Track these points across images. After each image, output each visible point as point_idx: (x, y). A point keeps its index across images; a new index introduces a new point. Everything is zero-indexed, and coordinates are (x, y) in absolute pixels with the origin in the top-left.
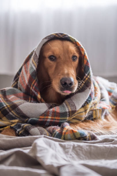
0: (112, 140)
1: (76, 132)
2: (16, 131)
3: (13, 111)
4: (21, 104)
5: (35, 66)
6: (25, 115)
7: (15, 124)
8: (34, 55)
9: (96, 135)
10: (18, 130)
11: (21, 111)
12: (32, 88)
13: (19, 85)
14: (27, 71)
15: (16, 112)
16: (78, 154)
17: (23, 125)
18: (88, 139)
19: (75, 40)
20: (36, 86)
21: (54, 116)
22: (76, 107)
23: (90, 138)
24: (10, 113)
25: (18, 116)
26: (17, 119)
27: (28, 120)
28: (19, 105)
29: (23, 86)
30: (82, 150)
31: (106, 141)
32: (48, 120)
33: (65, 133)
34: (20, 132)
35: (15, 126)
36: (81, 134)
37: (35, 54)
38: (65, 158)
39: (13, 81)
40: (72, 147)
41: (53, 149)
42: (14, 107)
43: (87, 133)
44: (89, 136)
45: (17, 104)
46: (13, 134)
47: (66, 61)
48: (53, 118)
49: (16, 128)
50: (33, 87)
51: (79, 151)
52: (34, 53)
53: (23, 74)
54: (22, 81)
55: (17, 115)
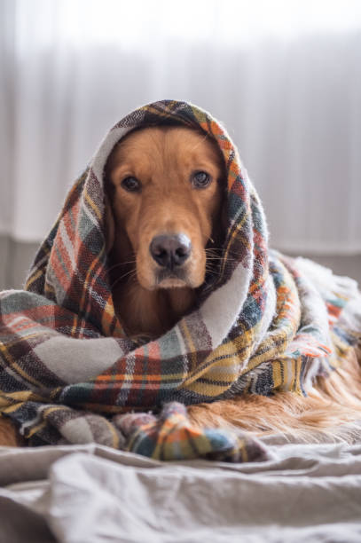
0: (312, 463)
1: (198, 436)
2: (18, 426)
3: (15, 365)
4: (41, 341)
5: (94, 213)
6: (54, 375)
7: (19, 405)
8: (89, 181)
9: (264, 446)
10: (26, 424)
11: (40, 364)
12: (89, 285)
13: (50, 279)
14: (74, 233)
15: (26, 367)
16: (194, 508)
17: (42, 408)
18: (237, 458)
19: (206, 116)
20: (100, 275)
21: (143, 373)
22: (210, 338)
23: (245, 456)
24: (8, 370)
25: (33, 380)
26: (29, 389)
27: (61, 391)
28: (35, 345)
29: (62, 281)
30: (208, 496)
31: (293, 464)
32: (125, 386)
33: (165, 438)
34: (33, 431)
35: (19, 410)
36: (213, 442)
37: (93, 176)
38: (153, 520)
39: (32, 269)
40: (176, 486)
41: (112, 491)
42: (21, 350)
43: (236, 438)
44: (241, 450)
45: (29, 341)
46: (7, 437)
47: (169, 191)
48: (141, 378)
49: (20, 417)
50: (90, 281)
51: (198, 497)
52: (89, 174)
53: (61, 242)
54: (59, 265)
55: (29, 378)
